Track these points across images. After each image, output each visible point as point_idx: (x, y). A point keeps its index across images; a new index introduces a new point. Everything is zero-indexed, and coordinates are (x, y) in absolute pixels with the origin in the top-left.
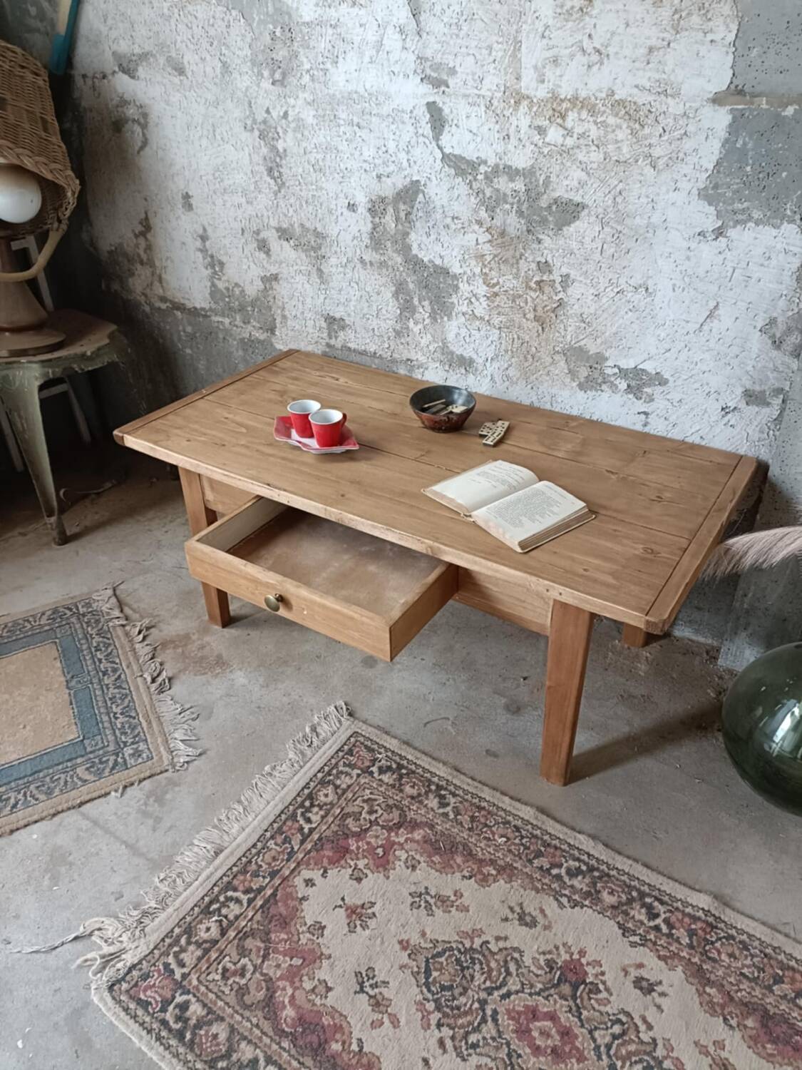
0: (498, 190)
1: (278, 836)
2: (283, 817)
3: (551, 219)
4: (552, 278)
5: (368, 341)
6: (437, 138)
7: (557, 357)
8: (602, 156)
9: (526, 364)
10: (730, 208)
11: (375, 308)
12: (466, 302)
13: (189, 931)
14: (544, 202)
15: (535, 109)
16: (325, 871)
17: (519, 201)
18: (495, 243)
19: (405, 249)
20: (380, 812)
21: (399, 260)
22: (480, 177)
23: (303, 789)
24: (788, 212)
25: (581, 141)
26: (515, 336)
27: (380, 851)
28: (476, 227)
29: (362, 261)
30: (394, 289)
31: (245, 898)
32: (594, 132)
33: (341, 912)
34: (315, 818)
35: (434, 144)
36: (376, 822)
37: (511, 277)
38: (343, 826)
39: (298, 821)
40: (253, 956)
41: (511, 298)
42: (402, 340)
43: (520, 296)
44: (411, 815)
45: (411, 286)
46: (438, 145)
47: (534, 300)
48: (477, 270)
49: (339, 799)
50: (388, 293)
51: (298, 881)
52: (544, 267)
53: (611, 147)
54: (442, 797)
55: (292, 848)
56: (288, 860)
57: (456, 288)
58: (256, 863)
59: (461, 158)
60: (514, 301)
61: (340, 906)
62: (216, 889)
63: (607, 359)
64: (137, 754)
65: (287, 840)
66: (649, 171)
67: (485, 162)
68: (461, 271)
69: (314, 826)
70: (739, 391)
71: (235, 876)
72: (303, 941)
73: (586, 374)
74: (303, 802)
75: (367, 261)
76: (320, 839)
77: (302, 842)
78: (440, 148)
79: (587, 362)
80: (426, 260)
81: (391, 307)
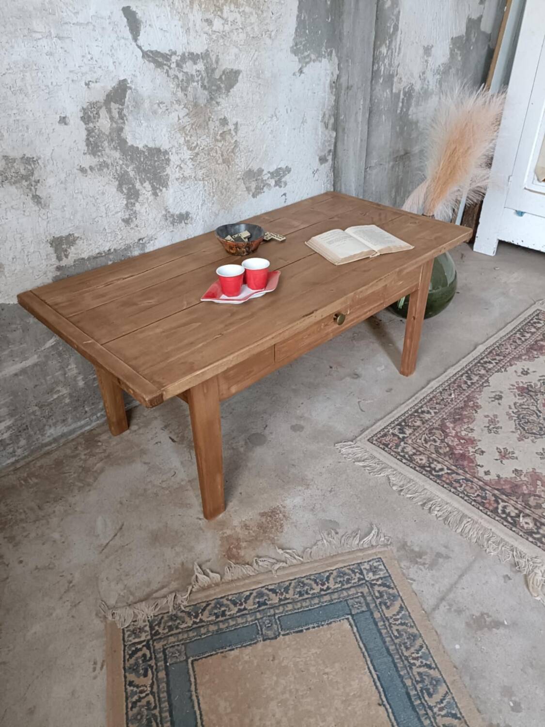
0: (186, 73)
1: (454, 485)
2: (438, 481)
3: (222, 86)
4: (229, 128)
5: (101, 242)
6: (135, 39)
7: (239, 183)
8: (245, 35)
9: (223, 197)
10: (303, 56)
11: (103, 209)
12: (177, 170)
13: (530, 533)
14: (217, 75)
15: (203, 6)
16: (479, 465)
17: (201, 78)
18: (191, 114)
19: (121, 144)
20: (434, 437)
21: (117, 154)
22: (173, 66)
23: (417, 471)
24: (323, 53)
25: (234, 27)
26: (214, 180)
27: (462, 441)
28: (177, 106)
29: (82, 170)
30: (117, 183)
31: (502, 504)
32: (240, 19)
33: (504, 461)
34: (439, 466)
35: (134, 44)
36: (442, 441)
37: (205, 136)
38: (445, 454)
39: (442, 475)
40: (540, 502)
41: (206, 152)
42: (132, 225)
43: (212, 149)
44: (436, 425)
45: (132, 174)
46: (137, 45)
47: (221, 148)
48: (182, 141)
49: (424, 454)
50: (112, 189)
51: (487, 478)
52: (224, 122)
53: (249, 29)
54: (423, 412)
55: (463, 479)
56: (472, 482)
57: (168, 160)
58: (475, 497)
59: (157, 53)
60: (209, 154)
61: (501, 462)
62: (497, 518)
63: (263, 170)
64: (374, 570)
65: (457, 481)
66: (269, 41)
67: (175, 53)
68: (171, 146)
69: (445, 468)
70: (317, 158)
71: (486, 508)
72: (526, 479)
73: (255, 186)
74: (427, 471)
75: (87, 167)
76: (455, 466)
77: (458, 474)
78: (140, 47)
79: (254, 177)
80: (141, 146)
81: (116, 201)
